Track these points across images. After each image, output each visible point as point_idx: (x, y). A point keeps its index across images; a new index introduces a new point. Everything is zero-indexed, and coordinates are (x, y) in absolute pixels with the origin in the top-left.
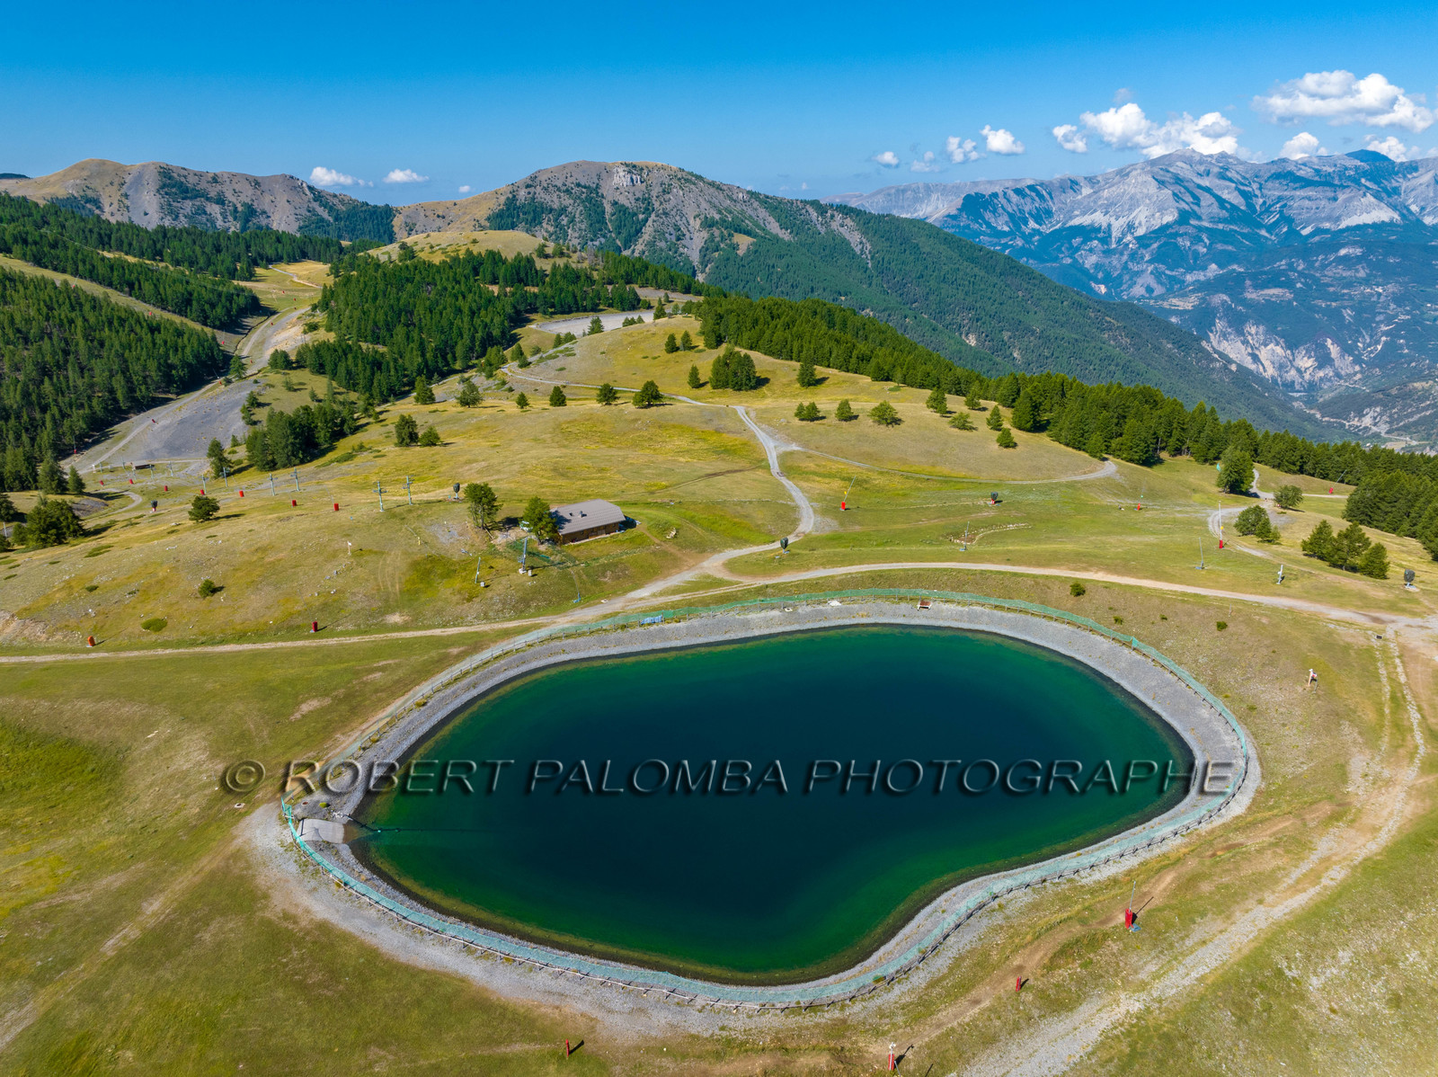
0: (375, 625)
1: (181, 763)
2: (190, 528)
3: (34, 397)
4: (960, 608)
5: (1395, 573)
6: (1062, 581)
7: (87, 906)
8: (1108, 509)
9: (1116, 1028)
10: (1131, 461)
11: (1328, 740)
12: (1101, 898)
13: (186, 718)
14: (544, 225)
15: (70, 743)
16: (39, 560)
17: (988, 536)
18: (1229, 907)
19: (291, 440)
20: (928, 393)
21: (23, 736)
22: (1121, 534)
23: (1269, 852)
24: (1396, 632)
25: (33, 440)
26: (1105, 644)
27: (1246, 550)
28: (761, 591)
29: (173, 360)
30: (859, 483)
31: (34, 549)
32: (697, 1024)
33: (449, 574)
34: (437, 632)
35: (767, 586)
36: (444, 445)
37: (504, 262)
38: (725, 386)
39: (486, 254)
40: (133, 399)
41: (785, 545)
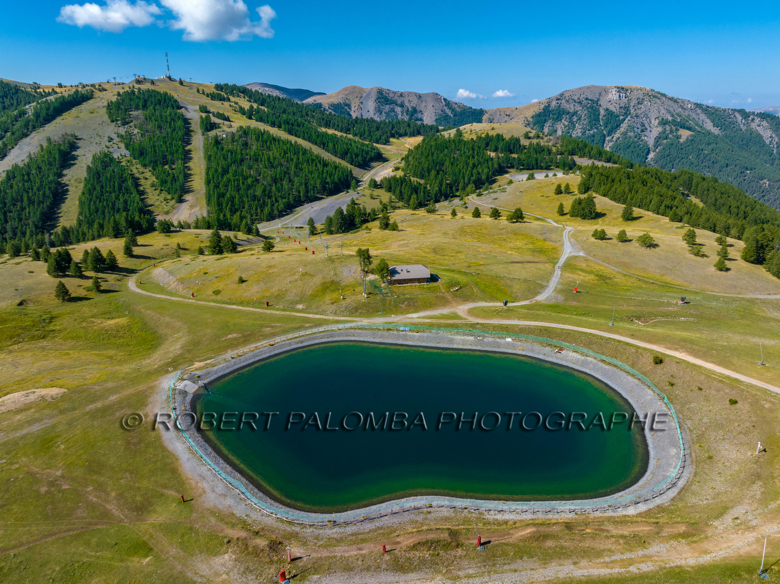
0: (291, 308)
1: (172, 348)
3: (267, 192)
4: (579, 357)
7: (96, 391)
8: (768, 320)
11: (736, 490)
13: (190, 331)
14: (563, 121)
15: (155, 332)
17: (659, 322)
18: (552, 559)
19: (340, 221)
21: (144, 326)
23: (615, 539)
26: (651, 396)
28: (474, 325)
29: (328, 180)
32: (240, 510)
33: (335, 290)
34: (311, 316)
35: (478, 324)
36: (399, 231)
37: (503, 140)
38: (577, 216)
39: (496, 136)
40: (307, 197)
41: (506, 304)
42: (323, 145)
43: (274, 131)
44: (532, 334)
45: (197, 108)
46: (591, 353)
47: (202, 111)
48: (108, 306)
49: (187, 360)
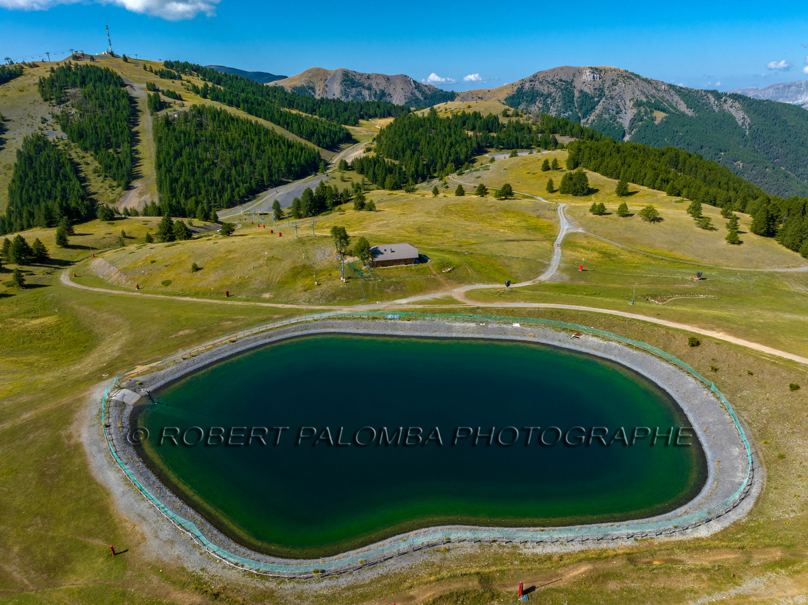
0: (256, 297)
3: (226, 176)
4: (601, 342)
6: (686, 335)
8: (793, 295)
13: (132, 329)
14: (537, 103)
15: (89, 332)
17: (677, 300)
19: (309, 203)
21: (77, 325)
26: (693, 384)
28: (473, 310)
32: (192, 561)
33: (308, 276)
34: (280, 306)
35: (478, 308)
36: (377, 211)
37: (481, 118)
38: (568, 192)
39: (473, 114)
40: (271, 181)
41: (508, 285)
42: (287, 125)
43: (232, 111)
44: (542, 317)
45: (145, 86)
46: (613, 336)
47: (150, 90)
48: (33, 303)
49: (126, 363)
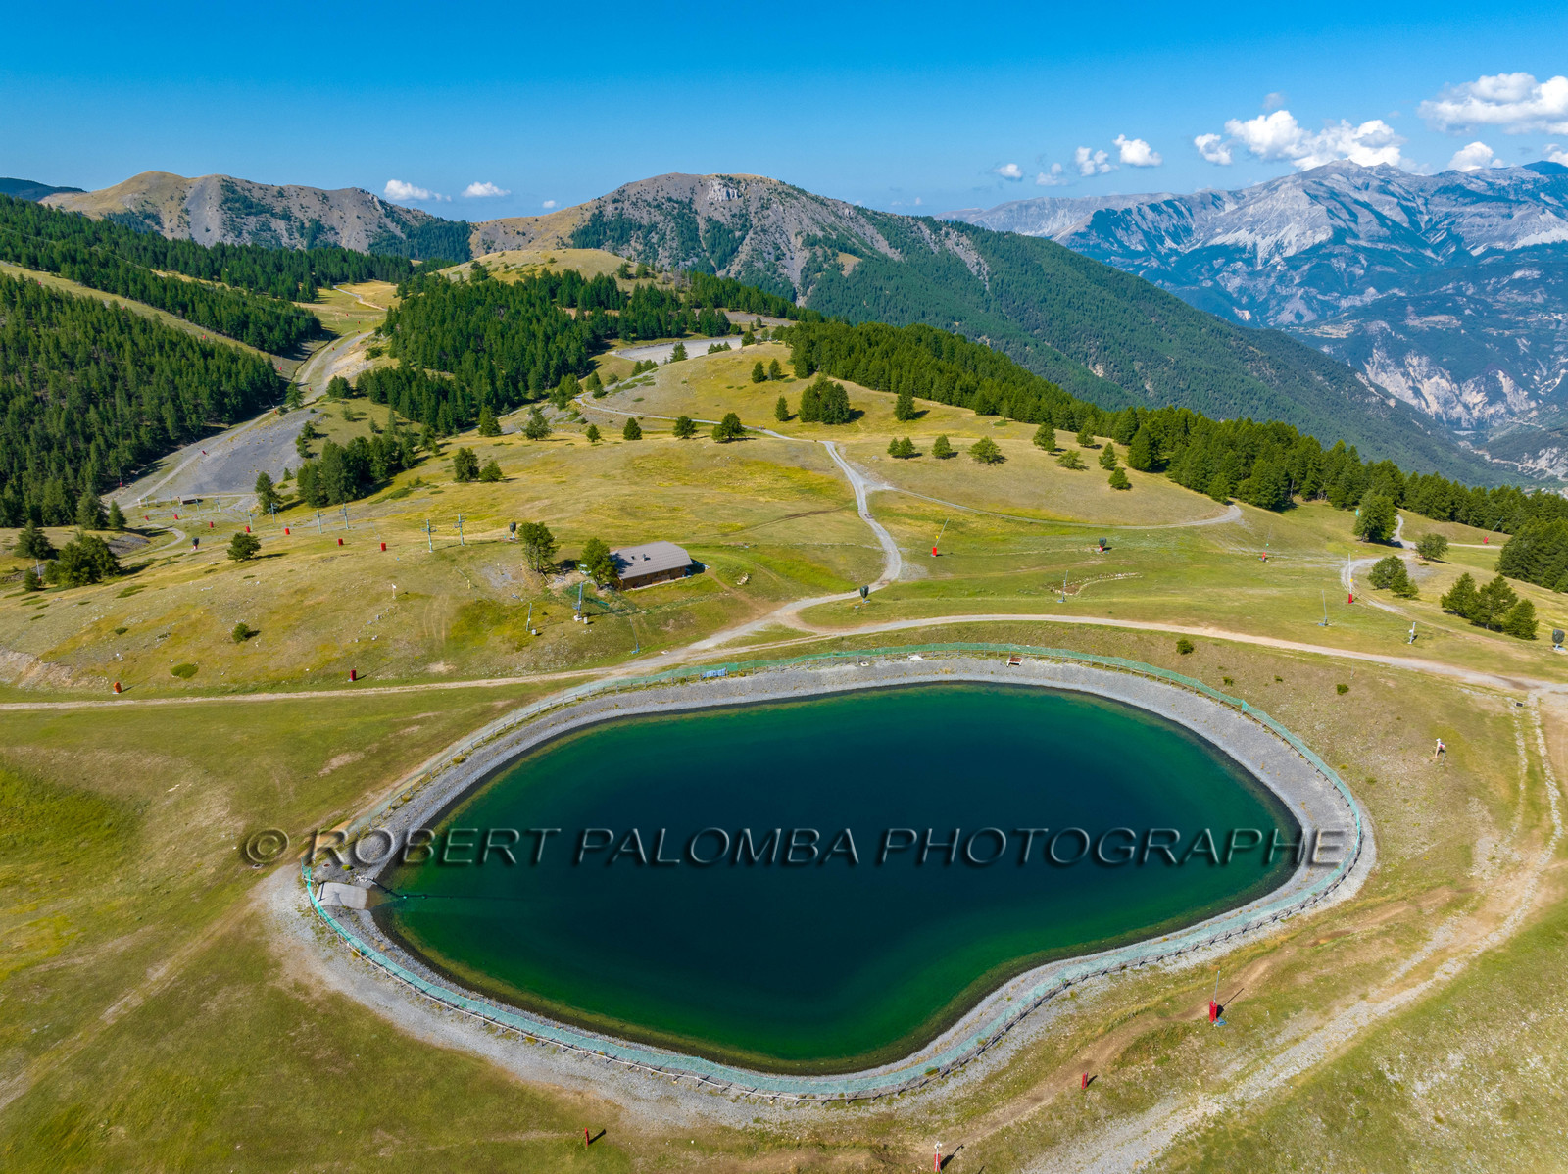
0: (418, 674)
1: (201, 820)
2: (228, 568)
3: (78, 426)
4: (1053, 665)
5: (1544, 631)
6: (1168, 638)
7: (89, 970)
8: (1229, 558)
9: (1190, 1132)
10: (1259, 505)
11: (1453, 819)
12: (1185, 989)
13: (209, 772)
14: (633, 243)
15: (88, 795)
16: (69, 600)
17: (1093, 586)
18: (1327, 1002)
19: (344, 474)
20: (1036, 428)
21: (38, 787)
22: (1240, 586)
23: (1378, 941)
24: (1539, 699)
25: (76, 471)
26: (1212, 707)
27: (1378, 605)
28: (836, 643)
29: (226, 387)
30: (952, 526)
31: (66, 588)
32: (730, 1116)
33: (499, 620)
34: (483, 683)
35: (843, 639)
36: (506, 481)
37: (583, 283)
38: (815, 419)
39: (565, 274)
40: (183, 429)
44: (948, 640)
46: (1063, 653)
